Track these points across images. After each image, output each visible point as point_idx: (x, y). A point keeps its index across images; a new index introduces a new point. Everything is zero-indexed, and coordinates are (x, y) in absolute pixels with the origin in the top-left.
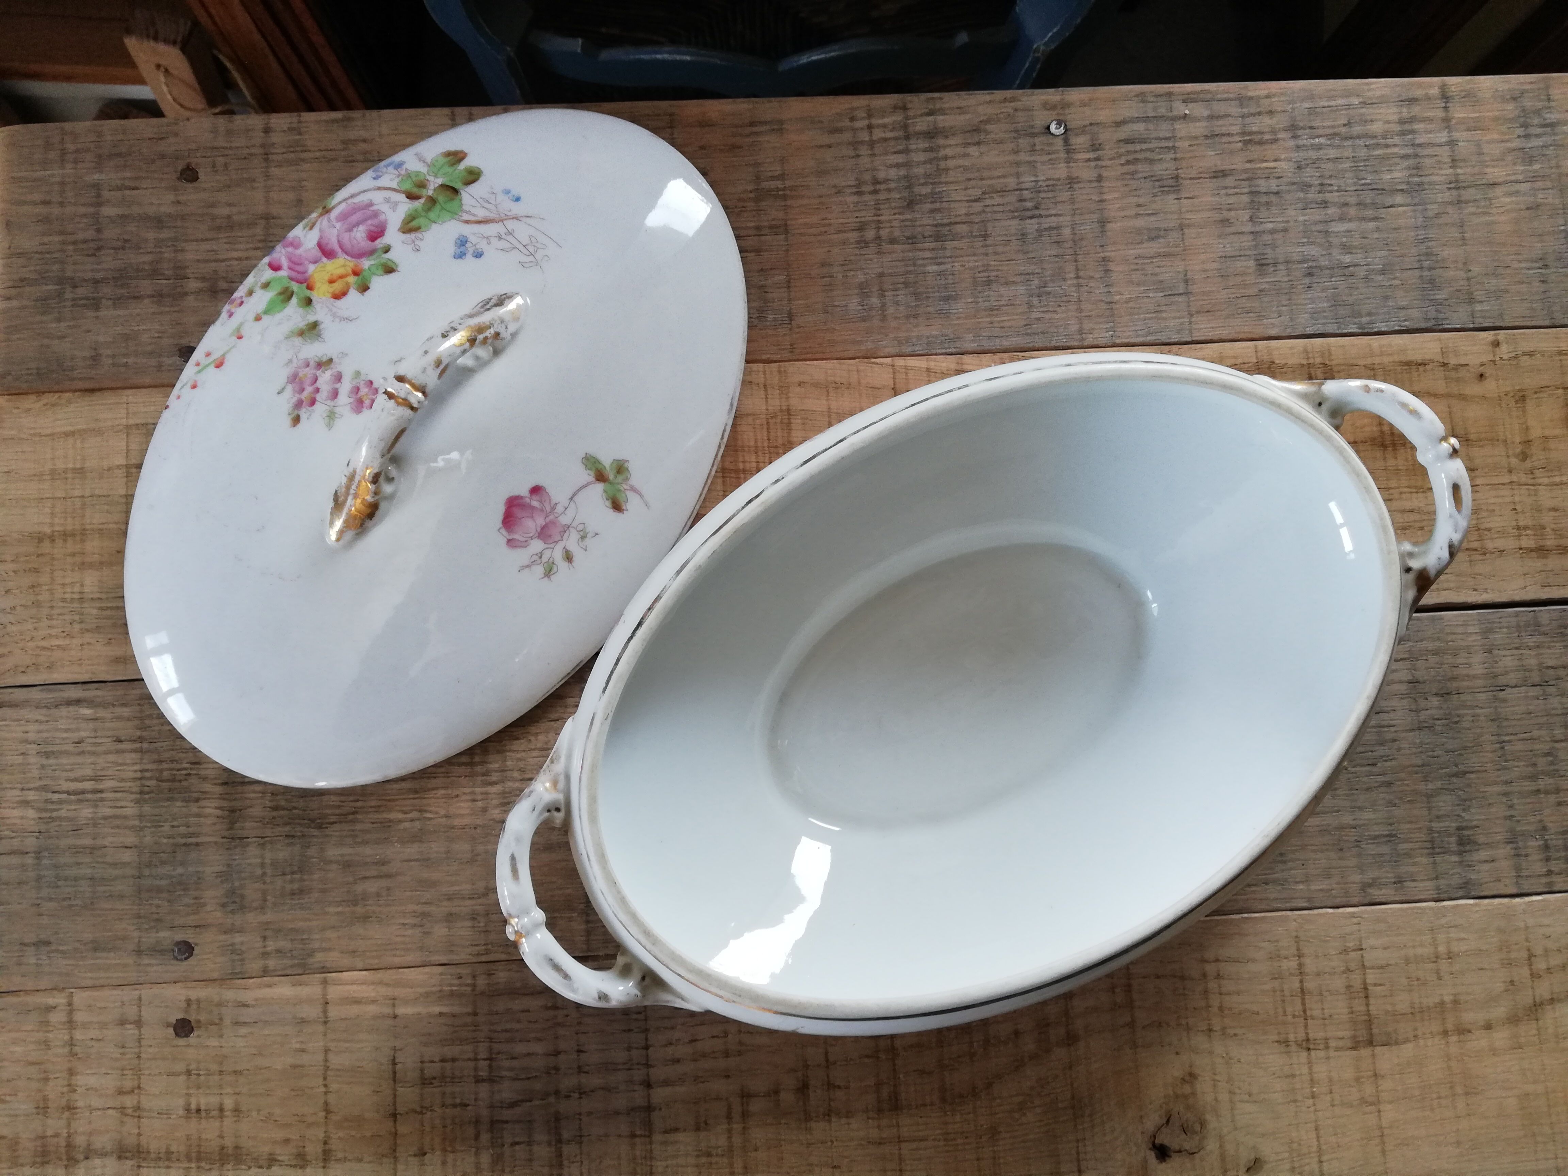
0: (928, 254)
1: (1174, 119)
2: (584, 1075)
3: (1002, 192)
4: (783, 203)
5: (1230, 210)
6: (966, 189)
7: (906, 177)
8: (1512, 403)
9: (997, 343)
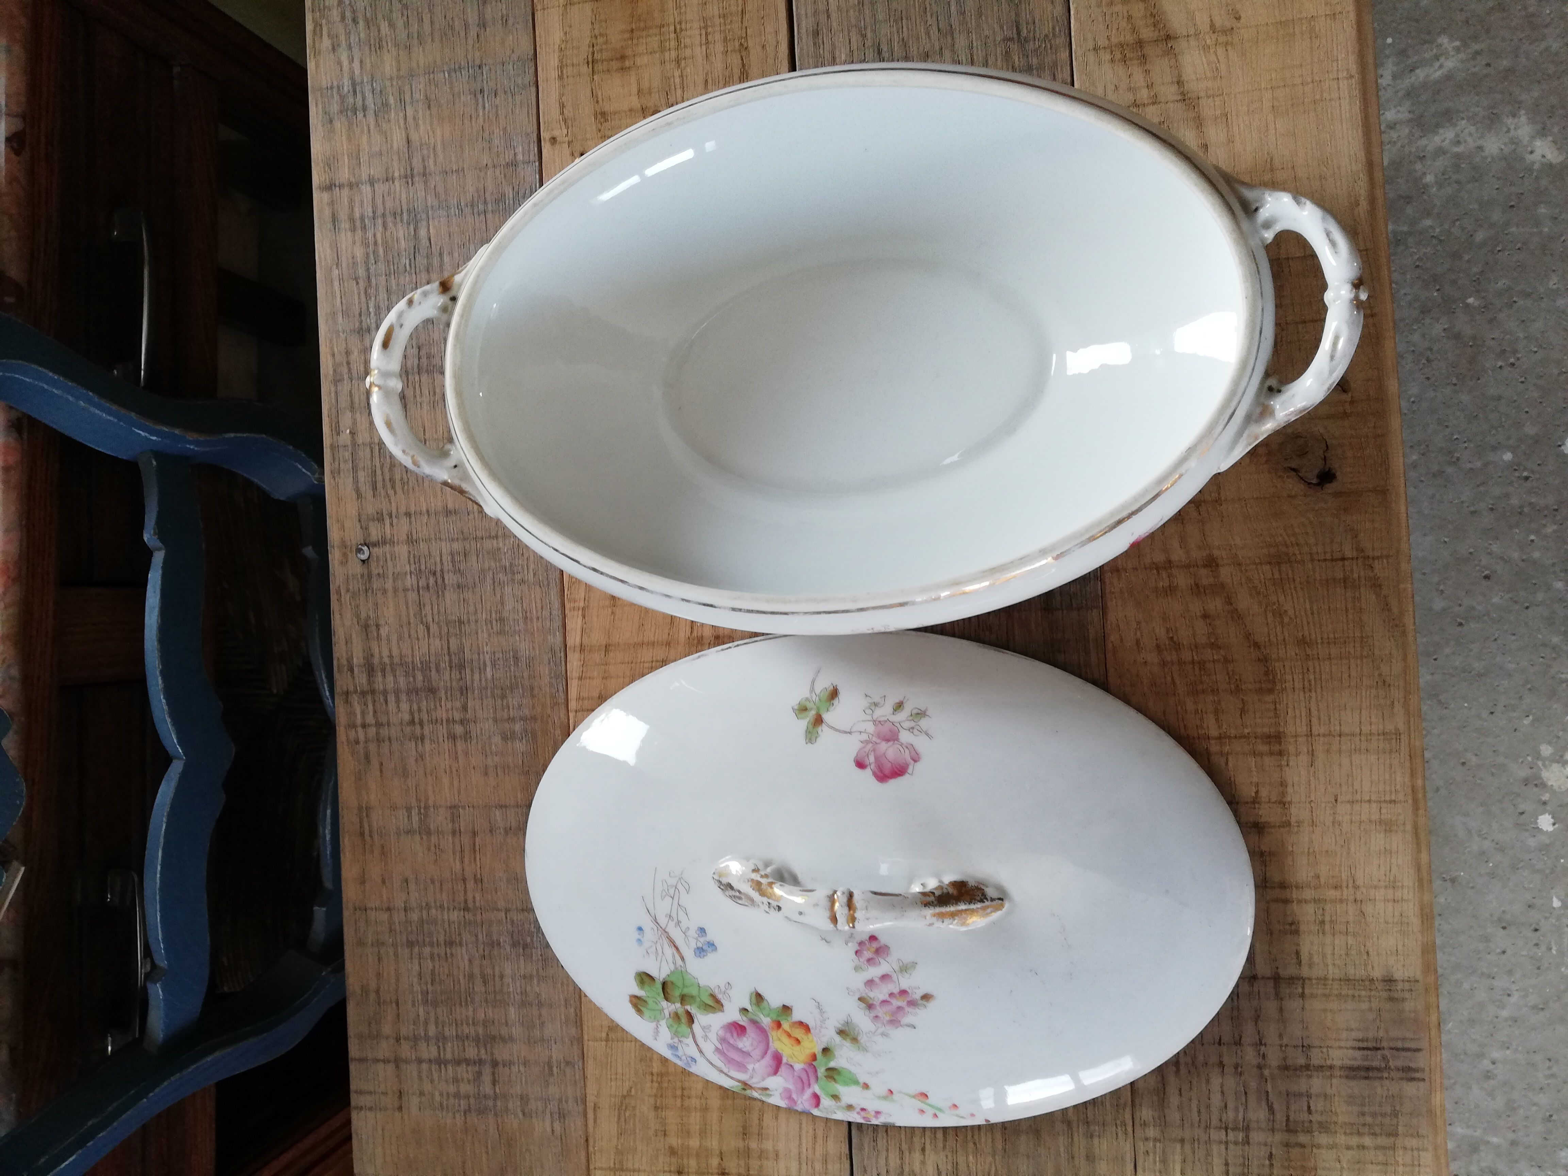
0: (476, 677)
1: (354, 444)
2: (1243, 1039)
3: (420, 605)
4: (432, 809)
5: (435, 393)
6: (418, 639)
7: (407, 694)
8: (608, 124)
9: (556, 612)
